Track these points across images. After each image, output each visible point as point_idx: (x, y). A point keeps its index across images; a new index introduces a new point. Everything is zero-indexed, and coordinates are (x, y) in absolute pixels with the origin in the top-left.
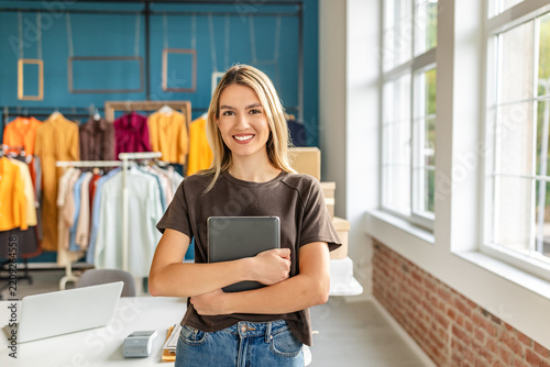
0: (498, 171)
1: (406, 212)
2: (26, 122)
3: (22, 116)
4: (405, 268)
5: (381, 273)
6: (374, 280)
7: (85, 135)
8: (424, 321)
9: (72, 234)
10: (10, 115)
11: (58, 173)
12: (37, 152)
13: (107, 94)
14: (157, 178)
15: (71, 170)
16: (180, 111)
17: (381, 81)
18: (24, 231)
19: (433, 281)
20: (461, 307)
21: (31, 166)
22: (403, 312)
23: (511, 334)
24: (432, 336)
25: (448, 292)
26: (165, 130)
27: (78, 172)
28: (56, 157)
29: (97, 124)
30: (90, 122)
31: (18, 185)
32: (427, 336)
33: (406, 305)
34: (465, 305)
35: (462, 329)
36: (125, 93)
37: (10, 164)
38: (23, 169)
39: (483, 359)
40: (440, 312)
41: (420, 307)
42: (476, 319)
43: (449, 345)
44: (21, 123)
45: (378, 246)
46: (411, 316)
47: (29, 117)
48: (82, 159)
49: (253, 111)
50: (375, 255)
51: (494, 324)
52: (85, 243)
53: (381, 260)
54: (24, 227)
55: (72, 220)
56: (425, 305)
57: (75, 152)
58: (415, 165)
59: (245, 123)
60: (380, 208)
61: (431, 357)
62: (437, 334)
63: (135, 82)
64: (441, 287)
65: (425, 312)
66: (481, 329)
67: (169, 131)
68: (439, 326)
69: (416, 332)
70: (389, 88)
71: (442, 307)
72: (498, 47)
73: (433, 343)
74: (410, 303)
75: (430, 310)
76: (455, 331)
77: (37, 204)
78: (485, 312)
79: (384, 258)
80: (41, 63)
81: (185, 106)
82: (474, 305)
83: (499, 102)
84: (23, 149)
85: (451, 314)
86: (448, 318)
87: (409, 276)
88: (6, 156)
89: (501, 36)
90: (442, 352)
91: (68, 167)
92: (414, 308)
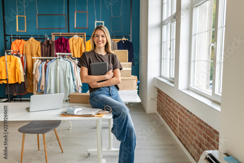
0: (196, 59)
1: (168, 77)
2: (20, 41)
3: (18, 39)
4: (167, 99)
5: (160, 101)
6: (157, 105)
7: (43, 46)
8: (171, 118)
9: (39, 85)
10: (13, 38)
11: (33, 61)
12: (24, 53)
13: (52, 29)
14: (70, 63)
15: (38, 60)
16: (82, 37)
17: (161, 25)
18: (20, 84)
19: (174, 102)
20: (182, 110)
21: (22, 59)
22: (166, 115)
23: (194, 117)
24: (174, 123)
25: (178, 105)
26: (75, 45)
27: (41, 61)
28: (32, 55)
29: (48, 42)
30: (45, 41)
31: (17, 66)
32: (172, 123)
33: (167, 113)
34: (183, 109)
35: (182, 118)
36: (60, 29)
37: (14, 58)
38: (19, 59)
39: (187, 128)
40: (176, 113)
41: (170, 113)
42: (185, 114)
43: (178, 125)
44: (18, 41)
45: (159, 91)
46: (168, 116)
47: (21, 39)
48: (42, 56)
49: (103, 37)
50: (158, 95)
51: (190, 115)
52: (43, 89)
53: (160, 96)
54: (20, 82)
55: (38, 80)
56: (172, 112)
57: (39, 53)
58: (171, 58)
59: (101, 39)
60: (161, 76)
61: (173, 131)
62: (175, 122)
63: (64, 25)
64: (177, 104)
65: (172, 114)
66: (187, 117)
67: (77, 45)
68: (176, 119)
69: (170, 122)
70: (165, 28)
71: (176, 112)
72: (197, 12)
73: (174, 126)
74: (168, 112)
75: (173, 113)
76: (180, 119)
77: (25, 74)
78: (188, 111)
79: (161, 95)
80: (25, 16)
81: (84, 35)
82: (185, 109)
83: (197, 33)
84: (19, 52)
85: (179, 113)
86: (178, 115)
87: (168, 101)
88: (12, 54)
89: (198, 7)
90: (176, 128)
91: (37, 59)
92: (169, 113)
